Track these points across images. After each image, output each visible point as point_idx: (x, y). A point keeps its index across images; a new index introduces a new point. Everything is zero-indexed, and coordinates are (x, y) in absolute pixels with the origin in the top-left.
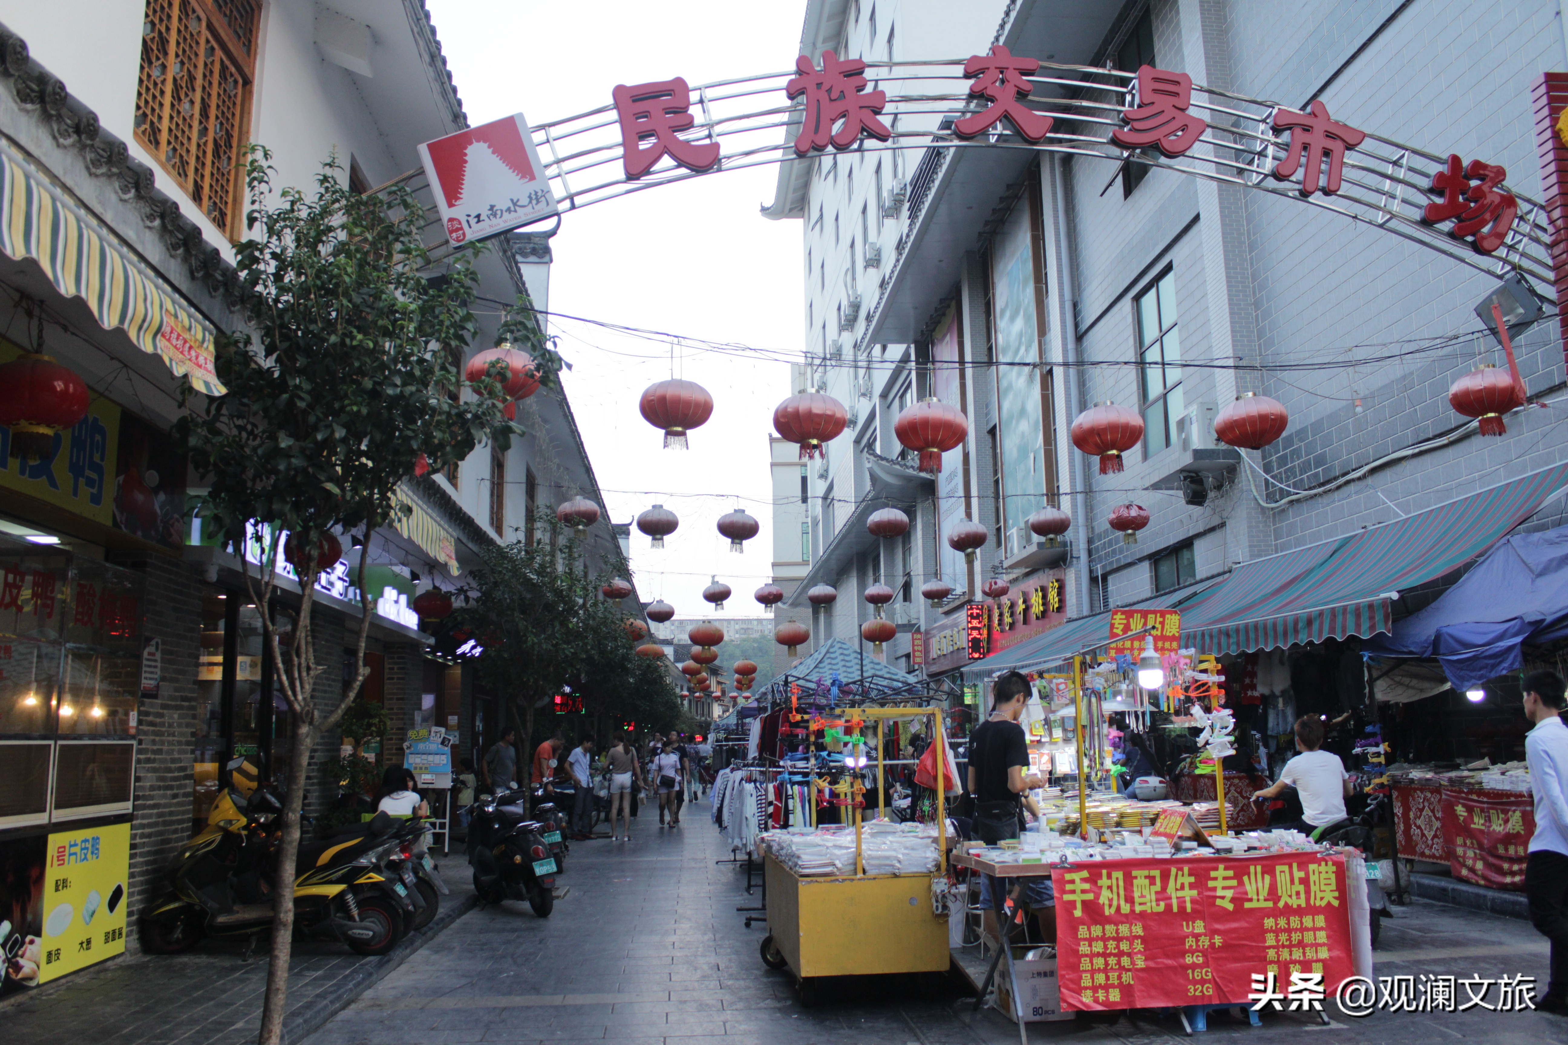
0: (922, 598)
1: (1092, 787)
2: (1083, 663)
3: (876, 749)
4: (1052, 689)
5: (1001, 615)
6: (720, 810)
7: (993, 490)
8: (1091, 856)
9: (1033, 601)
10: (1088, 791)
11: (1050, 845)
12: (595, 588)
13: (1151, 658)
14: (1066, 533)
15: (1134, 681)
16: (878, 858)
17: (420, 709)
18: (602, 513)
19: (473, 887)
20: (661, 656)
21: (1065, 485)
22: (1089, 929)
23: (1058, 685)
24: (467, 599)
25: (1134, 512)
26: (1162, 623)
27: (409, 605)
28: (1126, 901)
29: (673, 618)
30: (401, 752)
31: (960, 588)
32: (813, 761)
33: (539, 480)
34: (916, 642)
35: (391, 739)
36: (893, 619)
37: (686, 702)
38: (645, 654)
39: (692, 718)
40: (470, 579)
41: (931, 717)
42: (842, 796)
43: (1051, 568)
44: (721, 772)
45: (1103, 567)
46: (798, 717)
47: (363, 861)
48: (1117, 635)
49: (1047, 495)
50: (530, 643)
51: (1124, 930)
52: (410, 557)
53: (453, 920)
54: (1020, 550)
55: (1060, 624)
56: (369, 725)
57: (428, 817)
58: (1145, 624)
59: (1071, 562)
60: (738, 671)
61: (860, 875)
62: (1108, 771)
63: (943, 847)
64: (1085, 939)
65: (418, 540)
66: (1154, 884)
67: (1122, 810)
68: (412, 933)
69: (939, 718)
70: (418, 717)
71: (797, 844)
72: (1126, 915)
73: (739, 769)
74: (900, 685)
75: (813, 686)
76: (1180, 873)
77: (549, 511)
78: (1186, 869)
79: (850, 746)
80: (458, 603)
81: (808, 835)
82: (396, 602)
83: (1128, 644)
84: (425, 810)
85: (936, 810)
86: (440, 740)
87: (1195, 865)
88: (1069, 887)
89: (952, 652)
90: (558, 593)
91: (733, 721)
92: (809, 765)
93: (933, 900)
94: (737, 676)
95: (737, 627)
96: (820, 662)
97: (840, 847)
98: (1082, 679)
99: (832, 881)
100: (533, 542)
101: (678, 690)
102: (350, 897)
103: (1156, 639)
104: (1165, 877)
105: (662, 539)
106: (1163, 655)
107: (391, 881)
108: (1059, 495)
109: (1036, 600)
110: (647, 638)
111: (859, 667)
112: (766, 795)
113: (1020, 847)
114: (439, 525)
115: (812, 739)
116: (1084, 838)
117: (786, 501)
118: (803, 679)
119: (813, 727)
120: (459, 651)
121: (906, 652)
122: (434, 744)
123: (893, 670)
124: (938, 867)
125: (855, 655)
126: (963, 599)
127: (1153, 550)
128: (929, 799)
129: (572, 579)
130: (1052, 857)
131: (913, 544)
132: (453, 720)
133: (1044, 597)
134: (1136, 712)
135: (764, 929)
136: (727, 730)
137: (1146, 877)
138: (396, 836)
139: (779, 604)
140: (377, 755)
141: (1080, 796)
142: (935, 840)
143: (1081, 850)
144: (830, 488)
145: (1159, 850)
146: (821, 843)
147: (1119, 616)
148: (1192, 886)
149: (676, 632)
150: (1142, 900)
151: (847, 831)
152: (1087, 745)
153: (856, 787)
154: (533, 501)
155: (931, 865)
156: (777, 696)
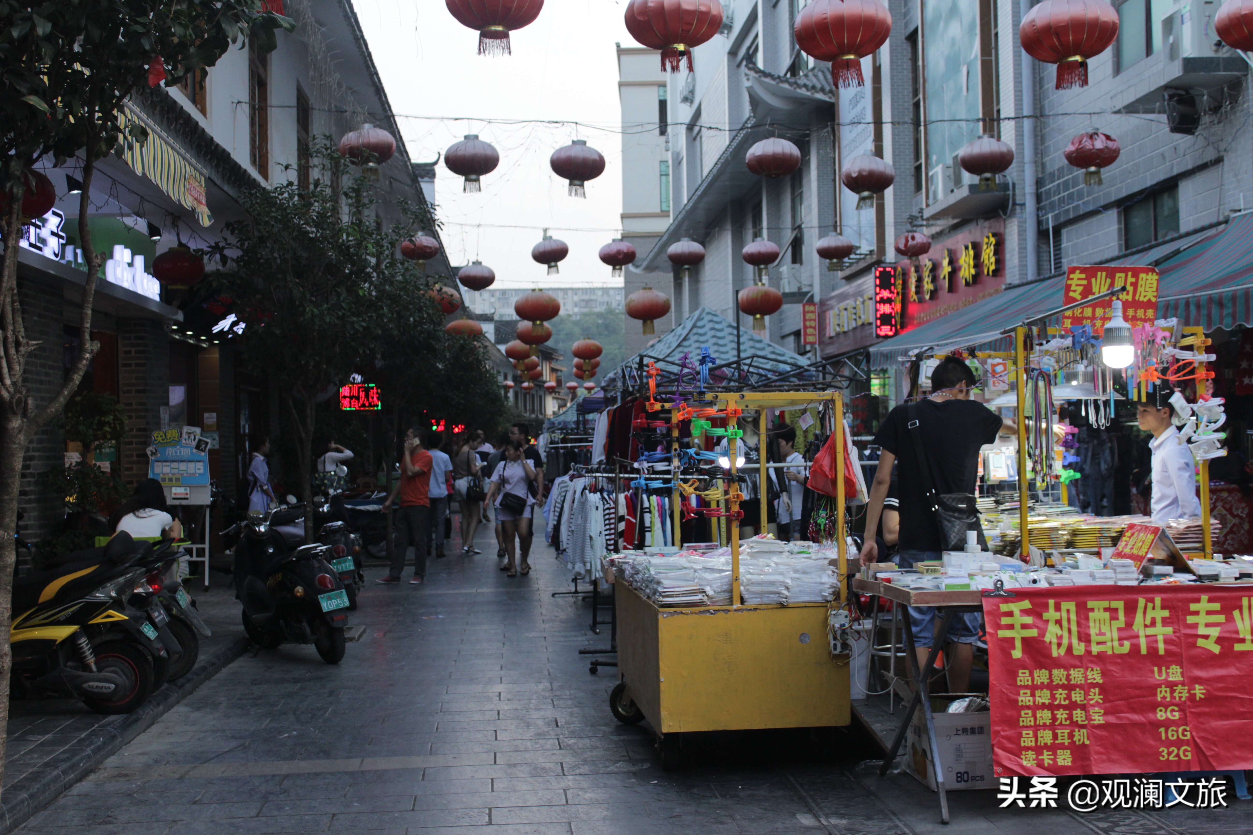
0: (816, 256)
1: (1035, 498)
2: (1028, 338)
3: (757, 449)
4: (986, 371)
5: (920, 280)
6: (557, 528)
7: (911, 116)
8: (1035, 581)
9: (961, 262)
10: (1030, 503)
11: (981, 569)
12: (392, 244)
13: (1120, 329)
14: (1007, 172)
15: (1095, 360)
16: (759, 584)
17: (167, 404)
18: (398, 147)
19: (242, 628)
20: (478, 335)
21: (1007, 107)
22: (1031, 675)
23: (994, 366)
24: (224, 259)
25: (1099, 144)
26: (1135, 285)
27: (147, 270)
28: (1080, 639)
29: (491, 287)
30: (144, 460)
31: (867, 245)
32: (676, 462)
33: (313, 100)
34: (808, 316)
35: (131, 443)
36: (778, 287)
37: (511, 394)
38: (458, 331)
39: (520, 416)
40: (227, 234)
41: (829, 404)
42: (714, 505)
43: (987, 219)
44: (558, 480)
45: (1056, 217)
46: (658, 406)
47: (100, 595)
48: (1075, 300)
49: (984, 120)
50: (308, 316)
51: (1077, 675)
52: (147, 206)
53: (217, 670)
54: (945, 195)
55: (997, 291)
56: (101, 425)
57: (181, 540)
58: (1112, 285)
59: (1013, 210)
60: (577, 354)
61: (737, 605)
62: (1057, 477)
63: (844, 570)
64: (1026, 687)
65: (155, 177)
66: (1117, 619)
67: (1075, 527)
68: (165, 685)
69: (839, 407)
70: (165, 415)
71: (656, 566)
72: (1080, 657)
73: (581, 476)
74: (788, 368)
75: (675, 369)
76: (1150, 605)
77: (328, 143)
78: (1158, 600)
79: (724, 442)
80: (211, 265)
81: (670, 555)
82: (131, 265)
83: (1088, 312)
84: (178, 531)
85: (834, 522)
86: (194, 444)
87: (1170, 595)
88: (1005, 621)
89: (855, 329)
90: (343, 249)
91: (572, 417)
92: (672, 468)
93: (831, 637)
94: (576, 360)
95: (576, 298)
96: (685, 339)
97: (712, 570)
98: (1027, 358)
99: (701, 612)
100: (308, 184)
101: (500, 378)
102: (83, 641)
103: (1126, 305)
104: (1131, 609)
105: (478, 180)
106: (1134, 326)
107: (136, 620)
108: (999, 120)
109: (966, 261)
110: (458, 312)
111: (735, 345)
112: (616, 507)
113: (942, 570)
114: (184, 159)
115: (676, 433)
116: (1025, 560)
117: (639, 129)
118: (663, 360)
119: (676, 417)
120: (216, 329)
121: (795, 328)
122: (187, 449)
123: (779, 349)
124: (837, 595)
125: (730, 330)
126: (870, 260)
127: (1124, 193)
128: (825, 509)
129: (361, 232)
130: (985, 583)
131: (805, 189)
132: (210, 418)
133: (977, 257)
134: (1096, 401)
135: (614, 676)
136: (564, 428)
137: (1106, 610)
138: (141, 563)
139: (630, 266)
140: (111, 463)
141: (1020, 508)
142: (833, 563)
143: (1022, 574)
144: (697, 114)
145: (1124, 576)
146: (687, 565)
147: (1077, 275)
148: (1165, 622)
149: (497, 305)
150: (1101, 639)
151: (720, 551)
152: (1032, 443)
153: (732, 493)
154: (307, 132)
155: (827, 593)
156: (630, 383)
